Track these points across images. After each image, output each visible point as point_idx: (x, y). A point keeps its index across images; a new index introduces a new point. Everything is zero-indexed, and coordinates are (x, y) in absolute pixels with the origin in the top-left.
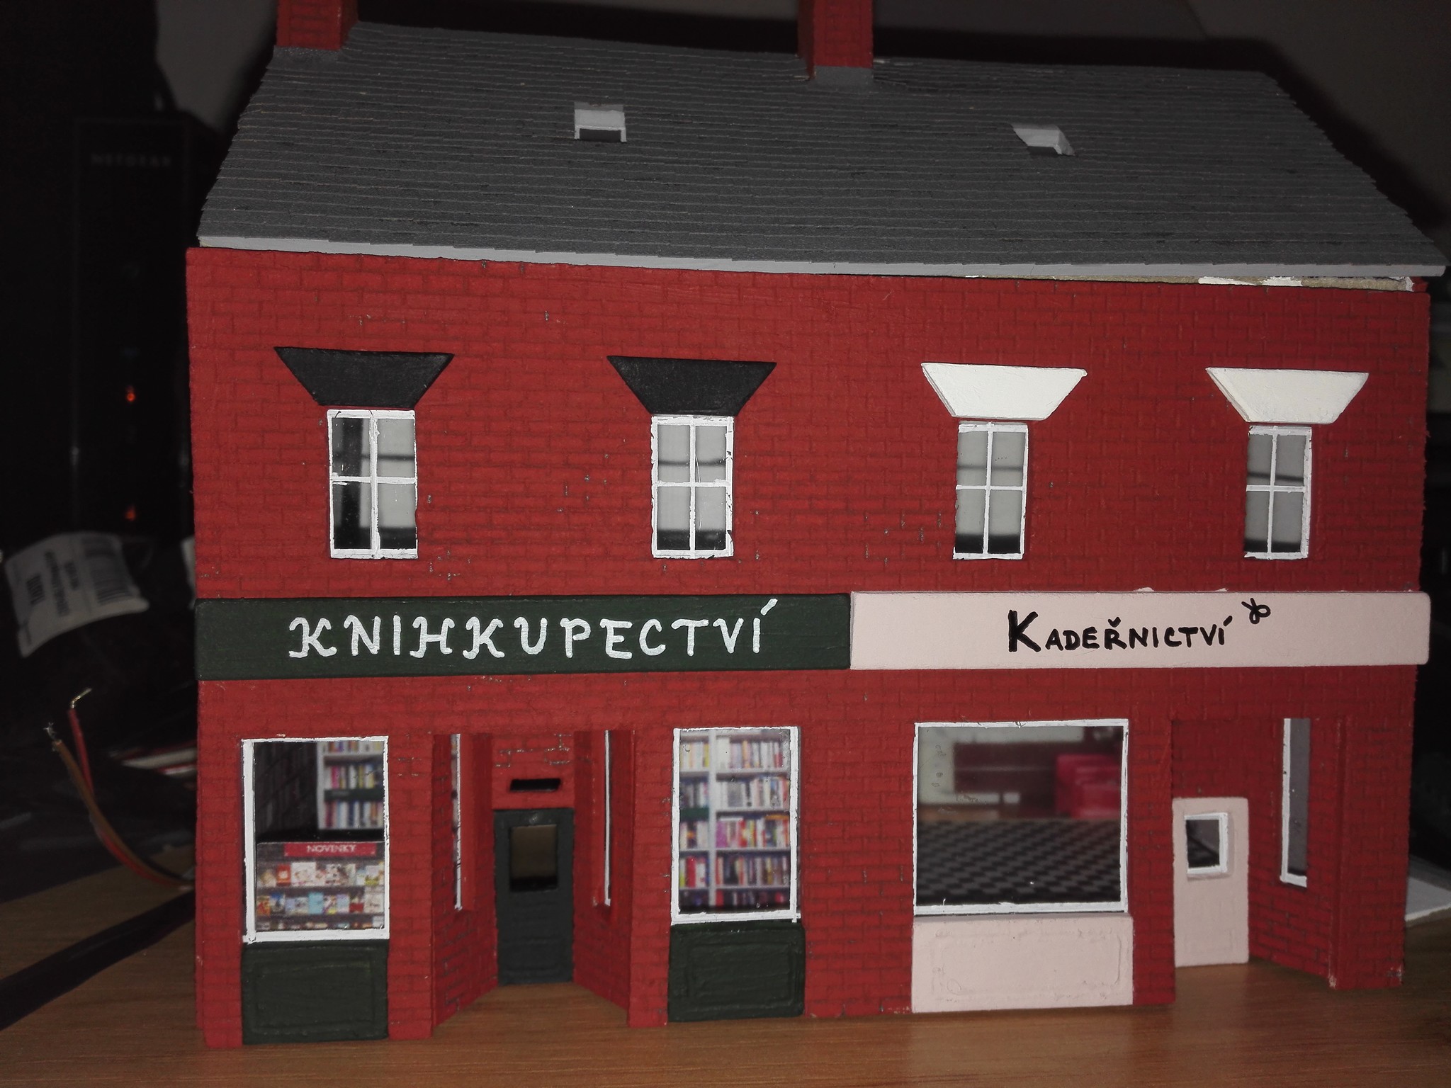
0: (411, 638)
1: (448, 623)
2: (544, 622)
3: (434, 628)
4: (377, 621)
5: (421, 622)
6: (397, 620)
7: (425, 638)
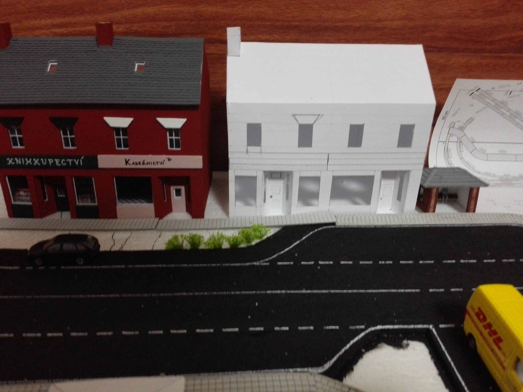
0: (25, 162)
1: (30, 160)
2: (45, 160)
3: (29, 160)
4: (20, 159)
5: (26, 159)
6: (23, 159)
7: (27, 162)
